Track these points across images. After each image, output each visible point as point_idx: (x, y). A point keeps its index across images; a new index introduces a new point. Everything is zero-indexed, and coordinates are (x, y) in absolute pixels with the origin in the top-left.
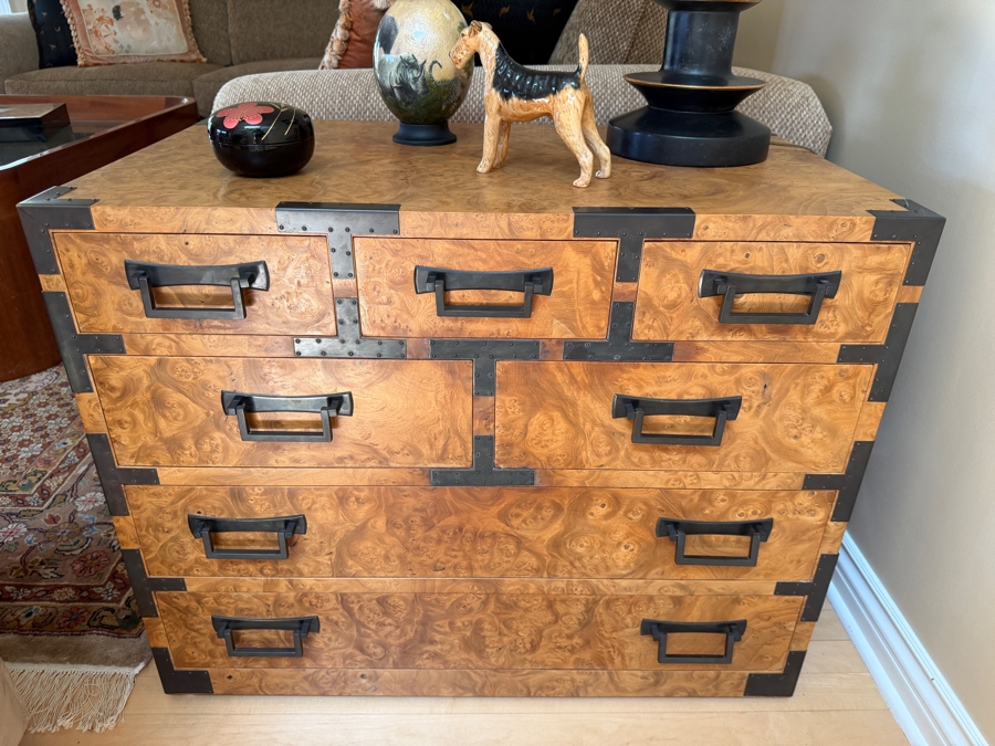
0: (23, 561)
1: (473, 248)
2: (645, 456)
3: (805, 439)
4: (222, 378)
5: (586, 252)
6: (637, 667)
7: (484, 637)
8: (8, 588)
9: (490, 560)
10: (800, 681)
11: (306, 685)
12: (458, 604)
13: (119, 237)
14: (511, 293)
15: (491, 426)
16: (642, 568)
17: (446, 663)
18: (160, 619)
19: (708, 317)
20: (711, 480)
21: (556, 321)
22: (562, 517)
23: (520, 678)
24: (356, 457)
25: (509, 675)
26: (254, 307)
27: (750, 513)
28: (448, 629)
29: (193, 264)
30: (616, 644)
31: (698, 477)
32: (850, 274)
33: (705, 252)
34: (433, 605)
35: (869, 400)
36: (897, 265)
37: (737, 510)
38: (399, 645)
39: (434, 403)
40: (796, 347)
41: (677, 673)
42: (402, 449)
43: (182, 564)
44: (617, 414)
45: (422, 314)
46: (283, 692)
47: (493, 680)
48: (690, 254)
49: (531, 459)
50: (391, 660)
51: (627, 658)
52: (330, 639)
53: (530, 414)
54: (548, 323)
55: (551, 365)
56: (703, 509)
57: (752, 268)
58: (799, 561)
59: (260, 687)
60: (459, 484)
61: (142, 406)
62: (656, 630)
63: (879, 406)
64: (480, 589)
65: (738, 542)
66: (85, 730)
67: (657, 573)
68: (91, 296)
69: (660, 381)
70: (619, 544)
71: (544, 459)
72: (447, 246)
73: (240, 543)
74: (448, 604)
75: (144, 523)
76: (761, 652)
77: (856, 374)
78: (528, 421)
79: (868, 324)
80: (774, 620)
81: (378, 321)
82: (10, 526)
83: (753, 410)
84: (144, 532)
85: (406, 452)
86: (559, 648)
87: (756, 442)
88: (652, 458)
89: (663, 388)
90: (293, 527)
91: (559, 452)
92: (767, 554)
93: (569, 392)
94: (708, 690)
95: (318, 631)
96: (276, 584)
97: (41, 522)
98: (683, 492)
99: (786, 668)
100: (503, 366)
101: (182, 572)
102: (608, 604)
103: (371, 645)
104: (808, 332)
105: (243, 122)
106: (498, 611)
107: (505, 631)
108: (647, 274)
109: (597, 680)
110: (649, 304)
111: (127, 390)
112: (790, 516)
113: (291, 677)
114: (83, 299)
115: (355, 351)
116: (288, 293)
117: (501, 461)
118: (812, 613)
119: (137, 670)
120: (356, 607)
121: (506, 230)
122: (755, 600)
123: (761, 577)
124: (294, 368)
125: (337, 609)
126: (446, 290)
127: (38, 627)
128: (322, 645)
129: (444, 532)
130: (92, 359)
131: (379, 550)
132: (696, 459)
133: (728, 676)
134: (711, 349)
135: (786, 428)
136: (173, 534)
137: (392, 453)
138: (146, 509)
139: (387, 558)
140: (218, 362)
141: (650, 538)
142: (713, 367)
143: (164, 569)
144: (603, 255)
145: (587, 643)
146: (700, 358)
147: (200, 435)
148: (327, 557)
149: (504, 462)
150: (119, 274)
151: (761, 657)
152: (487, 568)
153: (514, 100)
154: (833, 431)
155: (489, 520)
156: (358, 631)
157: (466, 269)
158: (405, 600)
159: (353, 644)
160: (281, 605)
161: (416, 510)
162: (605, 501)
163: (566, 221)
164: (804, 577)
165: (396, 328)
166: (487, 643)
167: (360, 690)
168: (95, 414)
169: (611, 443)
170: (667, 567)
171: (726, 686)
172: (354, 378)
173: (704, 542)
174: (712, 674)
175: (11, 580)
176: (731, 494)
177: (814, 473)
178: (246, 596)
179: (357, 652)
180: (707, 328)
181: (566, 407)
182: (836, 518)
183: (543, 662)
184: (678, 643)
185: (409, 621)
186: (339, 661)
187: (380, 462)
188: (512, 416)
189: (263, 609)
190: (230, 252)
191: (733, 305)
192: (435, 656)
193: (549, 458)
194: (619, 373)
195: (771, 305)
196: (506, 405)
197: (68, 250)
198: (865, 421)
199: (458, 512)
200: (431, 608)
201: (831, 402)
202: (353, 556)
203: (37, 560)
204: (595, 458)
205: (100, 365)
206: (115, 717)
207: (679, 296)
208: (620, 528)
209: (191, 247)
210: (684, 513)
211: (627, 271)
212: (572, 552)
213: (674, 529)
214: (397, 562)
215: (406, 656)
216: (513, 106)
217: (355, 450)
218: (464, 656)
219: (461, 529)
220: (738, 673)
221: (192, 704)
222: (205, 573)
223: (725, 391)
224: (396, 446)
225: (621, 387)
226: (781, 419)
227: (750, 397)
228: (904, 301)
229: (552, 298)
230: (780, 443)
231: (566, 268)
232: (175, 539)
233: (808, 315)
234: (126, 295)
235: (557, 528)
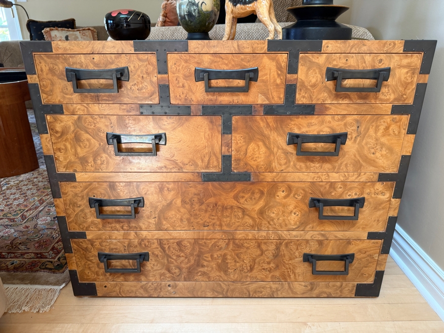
0: (11, 243)
1: (222, 58)
2: (303, 165)
3: (378, 155)
4: (107, 126)
5: (273, 59)
6: (301, 280)
7: (228, 263)
8: (3, 254)
9: (230, 221)
10: (381, 291)
11: (142, 291)
12: (215, 245)
13: (64, 56)
14: (239, 81)
15: (230, 150)
16: (302, 225)
17: (209, 278)
18: (73, 254)
19: (330, 91)
20: (335, 177)
21: (260, 95)
22: (264, 198)
23: (245, 286)
24: (168, 166)
25: (240, 284)
26: (122, 89)
27: (353, 194)
28: (210, 259)
29: (96, 69)
30: (291, 267)
31: (328, 176)
32: (395, 68)
33: (327, 59)
34: (203, 246)
35: (407, 133)
36: (416, 64)
37: (347, 193)
38: (187, 268)
39: (204, 138)
40: (371, 107)
41: (322, 284)
42: (189, 163)
43: (85, 224)
44: (289, 143)
45: (198, 93)
46: (130, 295)
47: (232, 287)
48: (321, 59)
49: (249, 167)
50: (183, 276)
51: (297, 275)
52: (154, 265)
53: (248, 144)
54: (256, 97)
55: (258, 118)
56: (331, 192)
57: (349, 66)
58: (378, 221)
59: (120, 292)
60: (215, 181)
61: (70, 141)
62: (309, 258)
63: (412, 137)
64: (225, 237)
65: (349, 210)
66: (35, 312)
67: (310, 228)
68: (49, 85)
69: (309, 125)
70: (292, 212)
71: (255, 167)
72: (210, 57)
73: (112, 211)
74: (210, 245)
75: (68, 202)
76: (362, 271)
77: (400, 120)
78: (247, 147)
79: (404, 94)
80: (367, 253)
81: (178, 96)
82: (7, 230)
83: (353, 140)
84: (68, 207)
85: (190, 164)
86: (264, 269)
87: (355, 156)
88: (306, 166)
89: (310, 129)
90: (138, 203)
91: (262, 163)
92: (363, 216)
93: (267, 132)
94: (337, 293)
95: (148, 261)
96: (129, 235)
97: (21, 228)
98: (321, 183)
99: (375, 280)
100: (236, 118)
101: (85, 228)
102: (287, 245)
103: (174, 268)
104: (376, 98)
105: (120, 13)
106: (234, 249)
107: (238, 260)
108: (302, 69)
109: (282, 288)
110: (303, 83)
111: (63, 133)
112: (373, 196)
113: (135, 286)
114: (46, 87)
115: (167, 111)
116: (138, 82)
117: (235, 169)
118: (385, 250)
119: (61, 287)
120: (166, 247)
121: (237, 49)
122: (358, 242)
123: (361, 229)
124: (139, 121)
125: (158, 248)
126: (209, 80)
127: (16, 269)
128: (150, 268)
129: (208, 206)
130: (48, 117)
131: (178, 216)
132: (327, 166)
133: (346, 285)
134: (332, 108)
135: (369, 148)
136: (81, 208)
137: (184, 164)
138: (69, 195)
139: (181, 220)
140: (105, 118)
141: (306, 208)
142: (334, 117)
143: (77, 227)
144: (281, 60)
145: (277, 266)
146: (327, 113)
147: (96, 155)
148: (154, 220)
149: (236, 169)
150: (63, 74)
151: (362, 274)
152: (228, 225)
153: (238, 5)
154: (391, 150)
155: (228, 199)
156: (168, 260)
157: (218, 70)
158: (190, 243)
159: (165, 267)
160: (131, 246)
161: (195, 194)
162: (284, 189)
163: (264, 44)
164: (381, 228)
165: (186, 99)
166: (229, 266)
167: (167, 293)
168: (48, 145)
169: (287, 158)
170: (315, 224)
171: (346, 292)
172: (166, 125)
173: (332, 210)
174: (338, 284)
175: (5, 250)
176: (344, 183)
177: (383, 172)
178: (114, 241)
179: (167, 272)
180: (330, 97)
181: (265, 139)
182: (395, 196)
183: (256, 277)
184: (322, 266)
185: (192, 254)
186: (158, 277)
187: (179, 169)
188: (240, 145)
189: (122, 249)
190: (112, 63)
191: (341, 84)
192: (204, 274)
193: (257, 166)
194: (289, 121)
195: (359, 84)
196: (237, 139)
197: (40, 63)
198: (405, 145)
199: (215, 195)
200: (202, 247)
201: (389, 135)
202: (166, 219)
203: (18, 243)
204: (279, 166)
205: (52, 120)
206: (50, 306)
207: (317, 81)
208: (291, 203)
209: (95, 60)
210: (322, 195)
211: (292, 68)
212: (269, 217)
213: (317, 204)
214: (186, 222)
215: (190, 275)
216: (238, 9)
217: (167, 163)
218: (218, 274)
219: (216, 205)
220: (351, 285)
221: (87, 301)
222: (96, 229)
223: (339, 129)
224: (186, 161)
225: (290, 129)
226: (366, 144)
227: (351, 133)
228: (420, 82)
229: (258, 83)
230: (366, 157)
231: (264, 67)
232: (82, 211)
233: (377, 88)
234: (65, 85)
235: (261, 203)
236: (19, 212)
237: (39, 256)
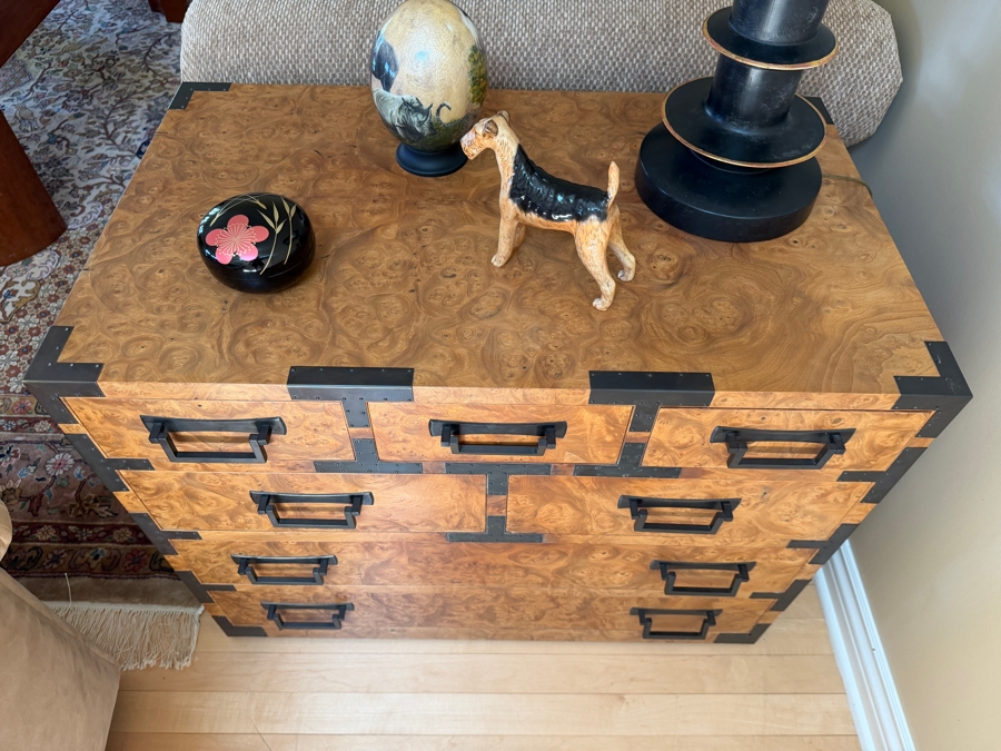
1: (487, 409)
3: (796, 522)
5: (600, 412)
6: (624, 629)
7: (495, 613)
8: (71, 529)
9: (501, 578)
10: (761, 639)
12: (472, 598)
13: (131, 401)
15: (504, 511)
16: (635, 585)
17: (462, 625)
18: (216, 604)
19: (717, 454)
21: (567, 453)
22: (567, 558)
23: (526, 632)
24: (379, 526)
25: (516, 631)
26: (274, 443)
28: (464, 610)
29: (209, 418)
30: (608, 619)
31: (693, 540)
32: (864, 430)
33: (721, 416)
35: (861, 502)
36: (913, 425)
37: (724, 557)
38: (423, 617)
39: (450, 498)
42: (421, 523)
43: (228, 579)
44: (621, 506)
45: (436, 448)
46: (326, 636)
47: (502, 633)
48: (709, 419)
49: (540, 529)
50: (416, 623)
51: (616, 625)
52: (363, 614)
53: (540, 505)
54: (560, 456)
55: (562, 478)
56: (694, 556)
57: (767, 426)
58: (774, 583)
59: (307, 634)
60: (473, 541)
61: (176, 498)
62: (642, 612)
63: (870, 506)
64: (492, 592)
66: (167, 668)
68: (112, 436)
69: (666, 489)
70: (616, 572)
71: (551, 528)
72: (461, 408)
74: (464, 598)
75: (192, 558)
76: (732, 623)
77: (853, 488)
78: (538, 508)
79: (873, 460)
80: (746, 609)
81: (395, 452)
82: (57, 457)
83: (750, 506)
84: (193, 563)
85: (424, 524)
86: (559, 619)
87: (750, 523)
89: (667, 492)
90: (327, 562)
91: (566, 525)
93: (578, 493)
95: (353, 610)
98: (677, 548)
99: (753, 631)
100: (516, 478)
101: (230, 582)
102: (603, 600)
103: (399, 616)
106: (507, 602)
107: (513, 611)
108: (661, 427)
109: (589, 634)
110: (660, 446)
111: (160, 490)
112: (772, 560)
114: (105, 438)
115: (373, 470)
116: (306, 436)
117: (512, 529)
119: (201, 611)
120: (385, 599)
121: (521, 399)
122: (733, 601)
124: (316, 479)
125: (368, 600)
126: (459, 434)
127: (107, 570)
128: (356, 616)
129: (460, 564)
130: (124, 473)
131: (402, 573)
134: (718, 473)
135: (780, 515)
136: (219, 564)
137: (411, 525)
138: (192, 552)
139: (409, 576)
140: (244, 475)
141: (644, 570)
142: (717, 482)
143: (215, 581)
144: (617, 413)
145: (583, 617)
146: (706, 476)
147: (233, 515)
148: (358, 576)
149: (515, 530)
150: (137, 424)
151: (732, 626)
152: (498, 582)
153: (533, 214)
154: (822, 518)
155: (499, 559)
156: (387, 610)
157: (480, 421)
158: (427, 596)
159: (383, 616)
160: (319, 598)
161: (435, 553)
162: (606, 551)
163: (582, 394)
164: (777, 589)
165: (411, 456)
166: (498, 616)
167: (391, 636)
168: (134, 502)
169: (615, 521)
170: (658, 584)
172: (374, 485)
175: (71, 519)
176: (721, 549)
177: (800, 539)
178: (288, 594)
179: (387, 619)
180: (716, 462)
181: (574, 501)
182: (813, 562)
183: (545, 625)
185: (430, 605)
186: (372, 623)
187: (401, 529)
188: (523, 506)
189: (304, 600)
190: (244, 412)
192: (453, 622)
193: (556, 528)
194: (626, 483)
195: (781, 448)
196: (518, 499)
197: (82, 408)
198: (855, 513)
199: (472, 554)
200: (449, 600)
201: (826, 503)
202: (380, 575)
203: (90, 498)
204: (599, 529)
205: (132, 475)
206: (189, 657)
207: (691, 441)
208: (618, 565)
209: (204, 408)
210: (677, 559)
211: (641, 425)
212: (573, 576)
214: (419, 578)
215: (429, 622)
216: (531, 219)
217: (378, 523)
218: (478, 622)
219: (475, 563)
221: (251, 642)
223: (726, 496)
224: (415, 521)
225: (627, 491)
226: (776, 511)
227: (750, 499)
228: (912, 447)
229: (566, 440)
230: (772, 524)
231: (580, 422)
232: (221, 566)
233: (816, 464)
235: (562, 563)
237: (141, 535)
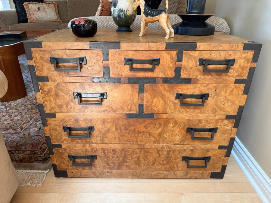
0: (17, 145)
1: (139, 53)
2: (183, 110)
3: (226, 105)
4: (73, 88)
5: (168, 54)
6: (181, 170)
7: (140, 161)
8: (13, 151)
9: (142, 139)
10: (225, 175)
11: (92, 175)
12: (133, 151)
13: (49, 50)
14: (149, 65)
15: (143, 102)
16: (182, 141)
17: (130, 168)
18: (54, 156)
19: (200, 71)
20: (201, 117)
21: (160, 73)
22: (161, 127)
23: (150, 173)
24: (108, 110)
25: (147, 172)
26: (83, 69)
27: (211, 126)
28: (131, 159)
29: (67, 57)
30: (176, 163)
31: (198, 116)
32: (238, 59)
33: (200, 53)
34: (127, 152)
35: (243, 94)
36: (250, 57)
37: (208, 125)
38: (118, 163)
39: (128, 95)
40: (223, 79)
41: (192, 172)
42: (120, 108)
43: (61, 140)
44: (176, 98)
45: (125, 71)
46: (86, 177)
47: (142, 173)
48: (196, 54)
49: (153, 111)
50: (115, 167)
51: (178, 167)
52: (99, 161)
53: (153, 98)
54: (158, 73)
55: (159, 85)
56: (199, 125)
57: (212, 58)
58: (225, 140)
59: (80, 175)
60: (134, 118)
61: (52, 96)
62: (186, 159)
63: (246, 96)
64: (139, 147)
65: (208, 134)
66: (34, 186)
67: (186, 143)
68: (41, 66)
69: (188, 89)
70: (176, 135)
71: (157, 111)
72: (132, 52)
73: (77, 134)
74: (131, 151)
75: (52, 128)
76: (215, 166)
77: (239, 87)
78: (153, 100)
79: (242, 73)
80: (218, 156)
81: (114, 73)
82: (13, 136)
83: (212, 97)
84: (51, 131)
85: (121, 109)
86: (160, 164)
87: (213, 106)
88: (186, 110)
89: (188, 91)
90: (91, 129)
91: (161, 109)
92: (216, 137)
93: (164, 92)
94: (200, 177)
95: (96, 159)
96: (86, 146)
97: (21, 135)
98: (194, 120)
99: (221, 170)
100: (146, 85)
101: (61, 142)
102: (173, 152)
103: (110, 163)
104: (226, 75)
105: (80, 22)
106: (144, 153)
107: (146, 159)
108: (185, 59)
109: (170, 174)
110: (185, 68)
111: (49, 92)
112: (222, 127)
113: (89, 172)
114: (39, 67)
115: (108, 81)
116: (91, 65)
117: (145, 111)
118: (228, 154)
119: (47, 171)
120: (106, 152)
121: (148, 48)
122: (213, 151)
123: (215, 144)
124: (92, 86)
125: (102, 153)
126: (132, 64)
127: (21, 161)
128: (97, 163)
129: (130, 131)
130: (40, 83)
131: (113, 136)
132: (197, 111)
133: (206, 172)
134: (201, 80)
135: (221, 102)
136: (59, 132)
137: (117, 109)
138: (52, 125)
139: (115, 138)
140: (73, 84)
141: (185, 133)
142: (202, 85)
143: (56, 141)
144: (173, 54)
145: (168, 163)
146: (198, 83)
147: (67, 104)
148: (99, 138)
149: (146, 112)
150: (48, 60)
151: (215, 167)
152: (141, 141)
153: (149, 17)
154: (233, 103)
155: (142, 128)
156: (107, 159)
157: (137, 59)
158: (119, 150)
159: (105, 163)
160: (87, 152)
161: (123, 125)
162: (173, 122)
163: (164, 45)
164: (226, 144)
165: (119, 75)
166: (141, 162)
167: (107, 176)
168: (40, 98)
169: (175, 106)
170: (189, 141)
171: (205, 176)
172: (107, 88)
173: (199, 134)
174: (201, 172)
175: (14, 149)
176: (206, 120)
177: (228, 114)
178: (77, 149)
179: (106, 165)
180: (200, 74)
181: (163, 96)
182: (235, 127)
183: (156, 168)
184: (192, 163)
185: (120, 156)
186: (101, 167)
187: (114, 112)
188: (149, 99)
189: (82, 153)
190: (77, 54)
191: (207, 68)
192: (127, 166)
193: (158, 111)
194: (177, 87)
195: (217, 68)
196: (147, 96)
197: (35, 54)
198: (242, 100)
199: (134, 125)
200: (126, 152)
201: (233, 95)
202: (106, 138)
203: (20, 144)
204: (170, 110)
205: (42, 85)
206: (42, 183)
207: (193, 65)
208: (177, 130)
209: (67, 53)
210: (194, 126)
211: (179, 59)
212: (164, 137)
213: (191, 130)
214: (118, 139)
215: (120, 166)
216: (149, 18)
217: (107, 108)
218: (135, 166)
219: (134, 130)
220: (208, 172)
221: (62, 180)
222: (67, 143)
223: (205, 92)
224: (118, 107)
225: (177, 91)
226: (220, 99)
227: (212, 93)
228: (252, 67)
229: (160, 66)
230: (219, 106)
231: (163, 58)
232: (59, 133)
233: (227, 70)
234: (50, 66)
235: (160, 130)
236: (19, 125)
237: (33, 153)
